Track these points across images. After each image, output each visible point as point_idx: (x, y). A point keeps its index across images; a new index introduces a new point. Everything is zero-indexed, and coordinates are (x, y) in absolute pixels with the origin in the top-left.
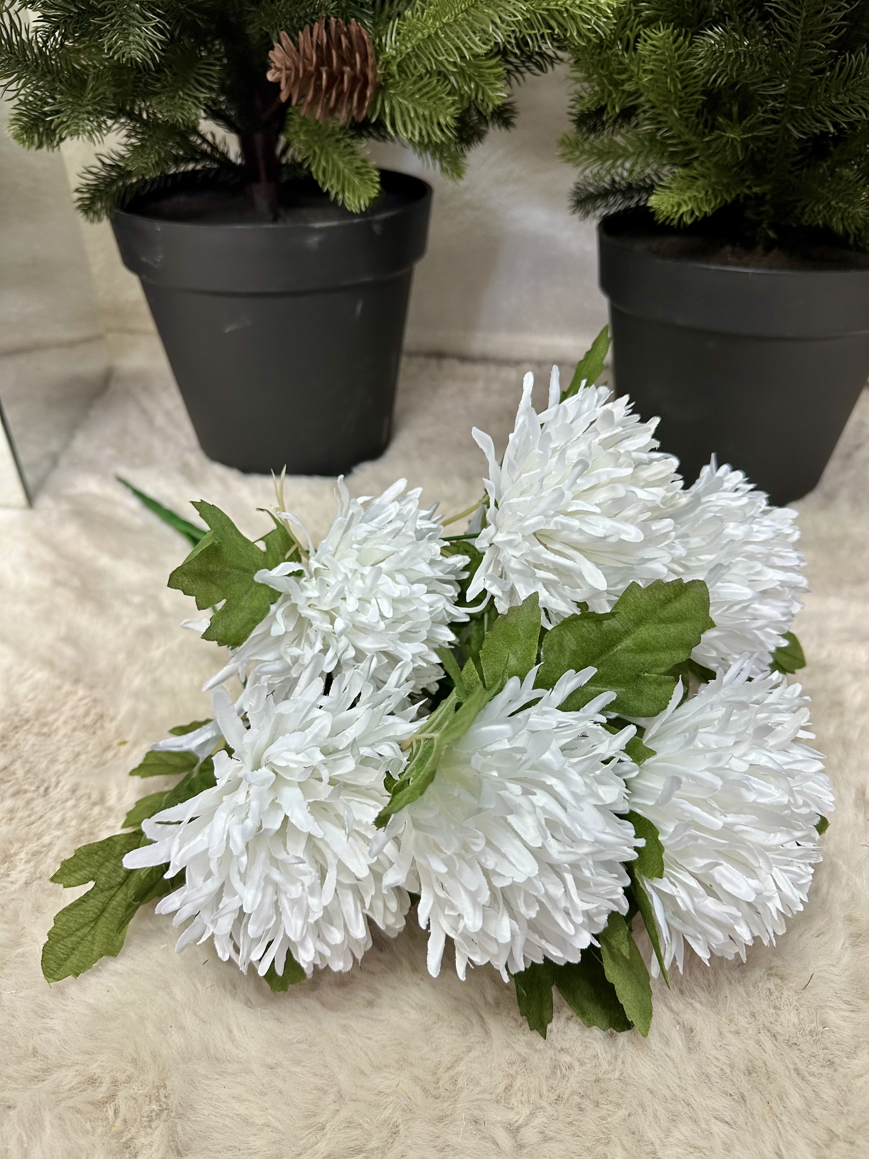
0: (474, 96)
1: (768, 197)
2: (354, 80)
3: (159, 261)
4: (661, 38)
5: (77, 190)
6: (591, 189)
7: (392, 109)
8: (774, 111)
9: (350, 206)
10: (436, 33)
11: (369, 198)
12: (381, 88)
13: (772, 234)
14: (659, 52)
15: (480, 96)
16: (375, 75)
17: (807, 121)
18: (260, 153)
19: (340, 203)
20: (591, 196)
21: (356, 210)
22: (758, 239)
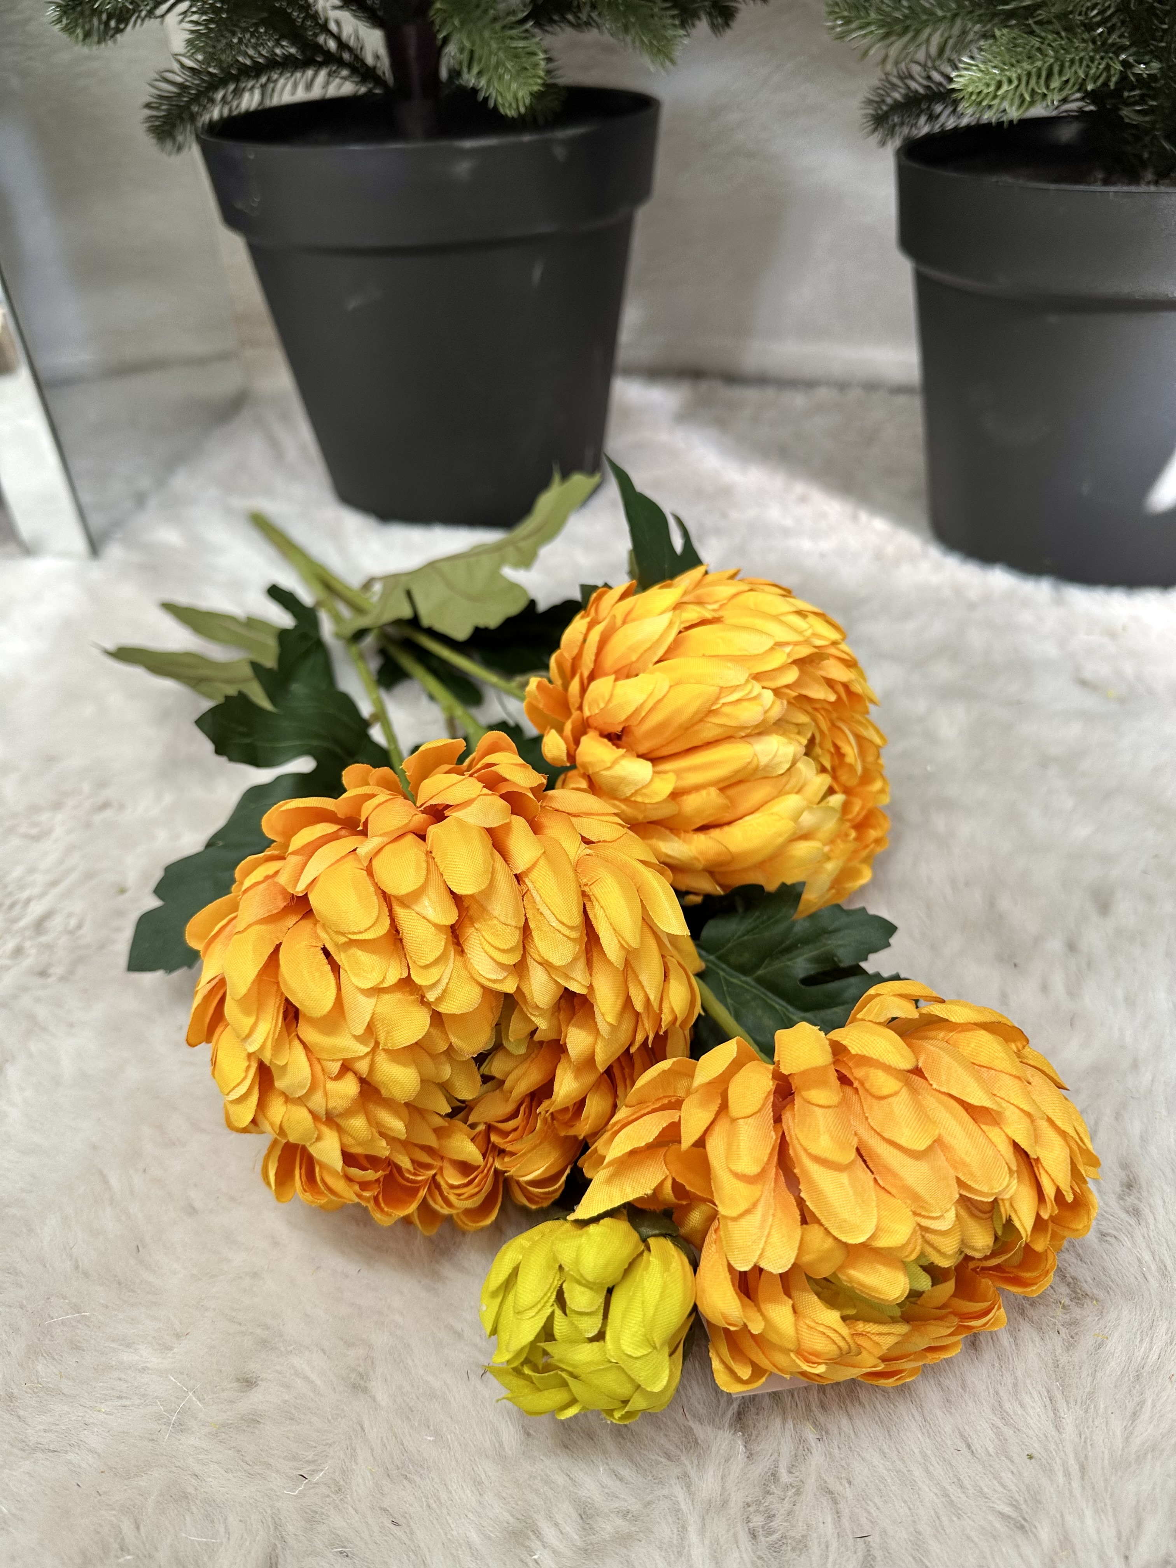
1: (1160, 83)
3: (255, 205)
5: (148, 106)
6: (897, 96)
9: (503, 105)
11: (531, 94)
18: (412, 52)
19: (491, 104)
20: (897, 107)
21: (511, 113)
22: (1146, 156)
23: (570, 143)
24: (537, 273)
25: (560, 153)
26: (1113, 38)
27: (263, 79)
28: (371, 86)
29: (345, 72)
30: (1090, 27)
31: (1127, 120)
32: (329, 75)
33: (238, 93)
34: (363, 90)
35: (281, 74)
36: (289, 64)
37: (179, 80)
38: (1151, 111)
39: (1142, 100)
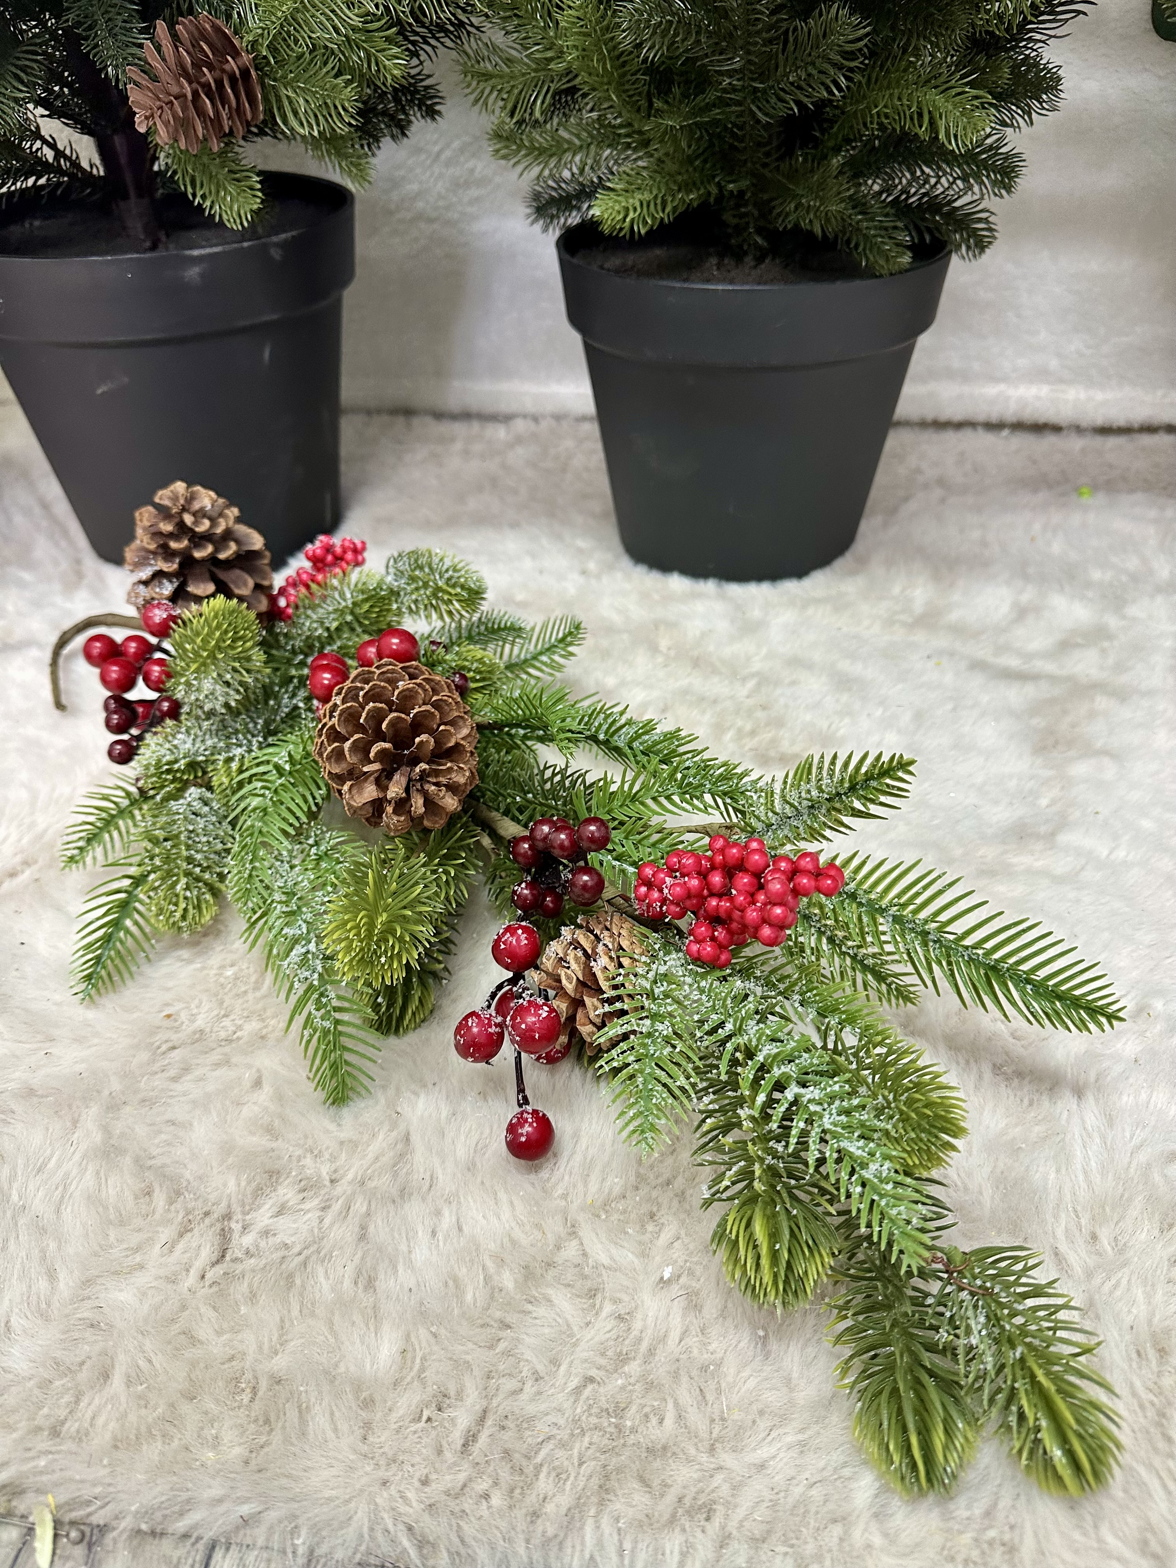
1: (748, 195)
4: (580, 7)
6: (552, 193)
8: (732, 90)
9: (229, 221)
17: (770, 101)
18: (123, 160)
19: (217, 218)
20: (552, 201)
22: (745, 247)
23: (283, 245)
24: (267, 354)
25: (276, 254)
26: (708, 168)
30: (690, 160)
31: (727, 221)
38: (744, 215)
39: (734, 206)
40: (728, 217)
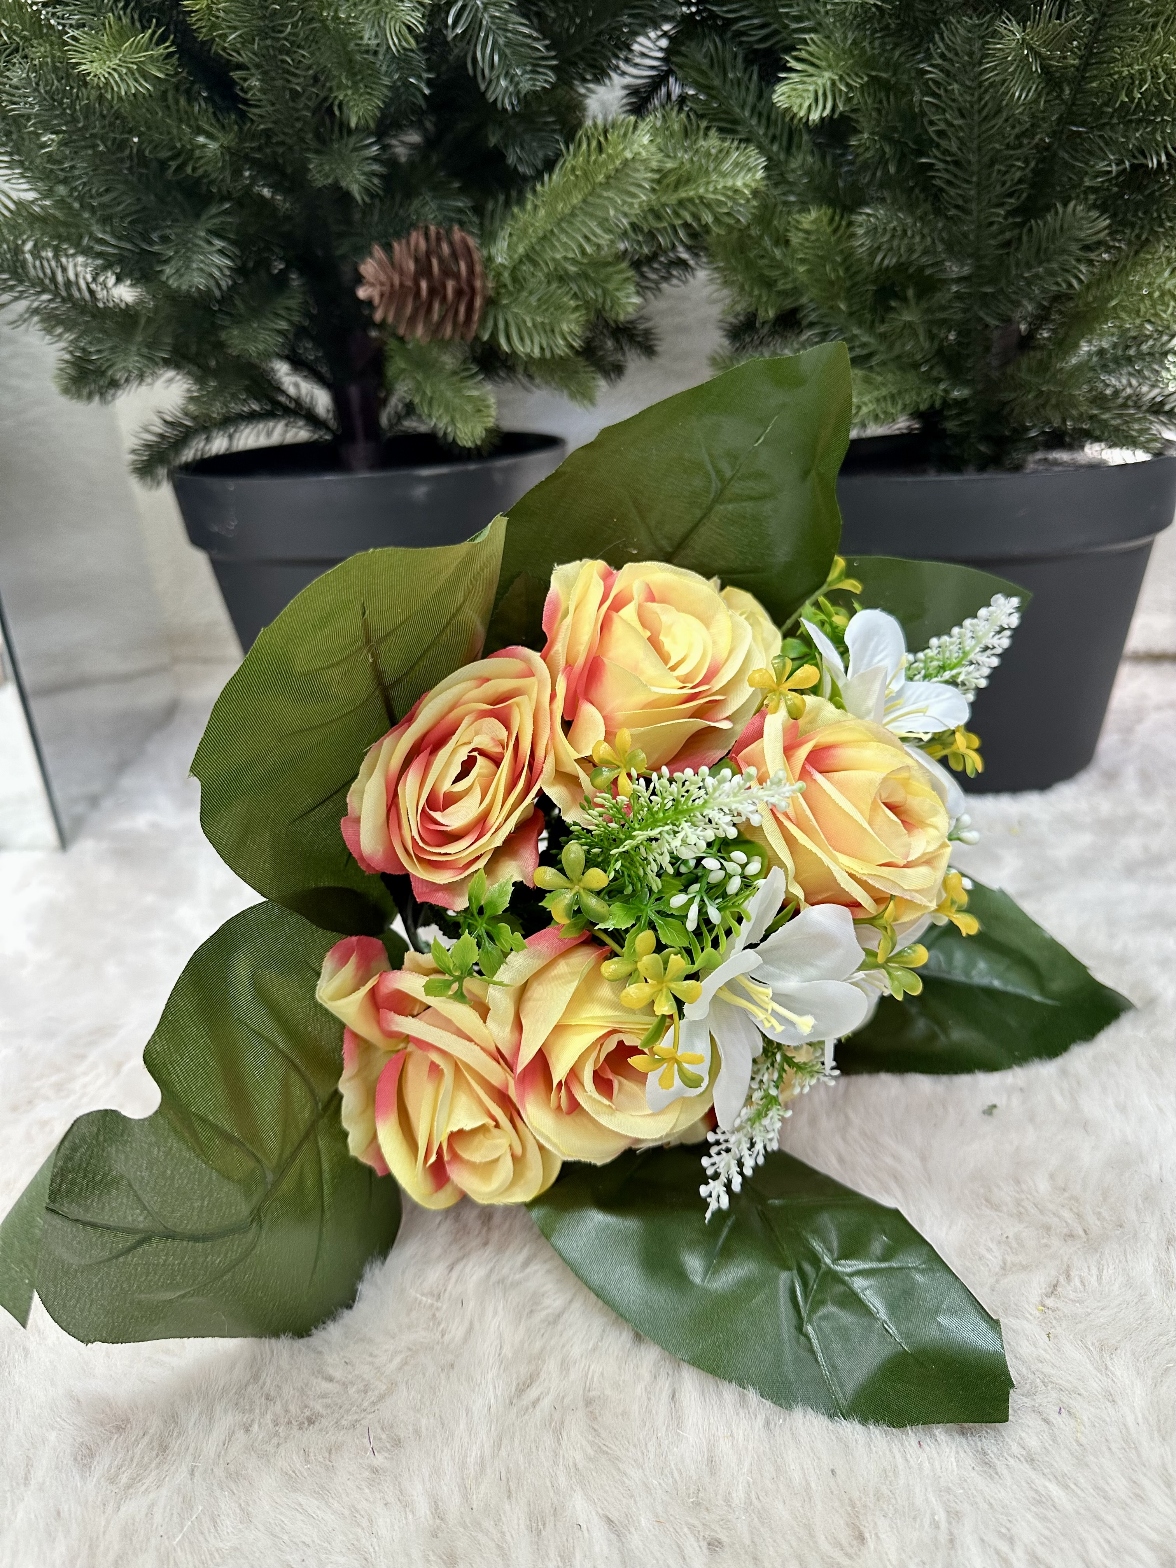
0: (601, 300)
1: (971, 404)
2: (459, 293)
3: (232, 528)
4: (813, 222)
5: (134, 452)
7: (507, 324)
8: (958, 296)
9: (461, 439)
10: (552, 231)
11: (486, 430)
12: (491, 302)
13: (983, 448)
14: (813, 238)
15: (609, 302)
16: (484, 287)
17: (1002, 307)
18: (356, 407)
19: (450, 438)
21: (469, 444)
22: (966, 456)
23: (505, 470)
26: (935, 373)
27: (232, 430)
28: (322, 433)
29: (301, 423)
30: (916, 366)
31: (948, 432)
32: (287, 425)
33: (208, 440)
34: (316, 436)
35: (247, 426)
36: (252, 417)
37: (159, 431)
38: (967, 423)
39: (958, 415)
40: (951, 426)
